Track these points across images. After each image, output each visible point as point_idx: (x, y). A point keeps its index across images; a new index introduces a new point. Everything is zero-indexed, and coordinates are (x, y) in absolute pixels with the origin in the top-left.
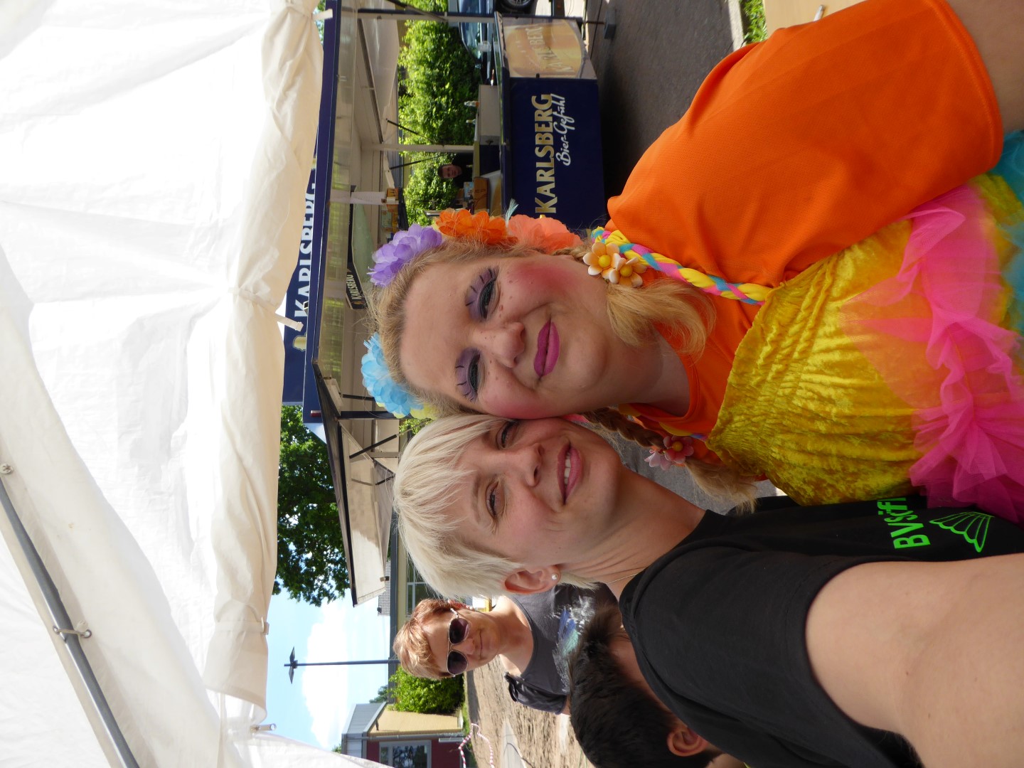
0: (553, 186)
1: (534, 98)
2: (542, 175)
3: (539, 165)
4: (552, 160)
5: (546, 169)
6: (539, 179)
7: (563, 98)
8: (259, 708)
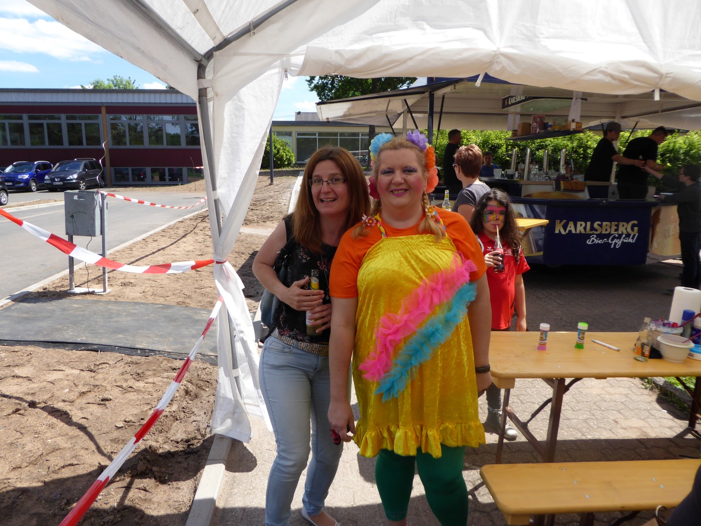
0: (574, 232)
1: (636, 222)
2: (581, 225)
3: (589, 224)
4: (591, 232)
5: (585, 228)
6: (579, 223)
7: (634, 242)
8: (298, 73)
